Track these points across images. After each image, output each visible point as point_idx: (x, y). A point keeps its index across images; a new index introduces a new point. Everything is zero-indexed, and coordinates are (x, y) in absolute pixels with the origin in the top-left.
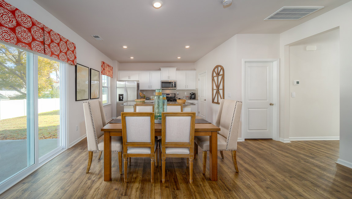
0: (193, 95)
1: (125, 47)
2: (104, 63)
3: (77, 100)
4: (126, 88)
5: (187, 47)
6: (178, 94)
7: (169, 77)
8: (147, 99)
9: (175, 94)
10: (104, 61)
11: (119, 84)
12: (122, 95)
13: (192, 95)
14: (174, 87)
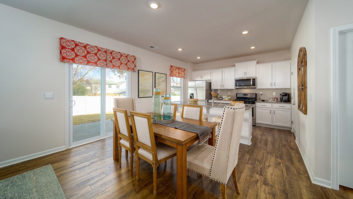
0: (286, 95)
1: (180, 50)
2: (172, 66)
3: (139, 97)
4: (196, 88)
5: (245, 33)
6: (261, 94)
7: (245, 73)
8: (220, 99)
9: (256, 94)
10: (172, 65)
11: (191, 84)
12: (193, 94)
13: (283, 96)
14: (253, 86)
